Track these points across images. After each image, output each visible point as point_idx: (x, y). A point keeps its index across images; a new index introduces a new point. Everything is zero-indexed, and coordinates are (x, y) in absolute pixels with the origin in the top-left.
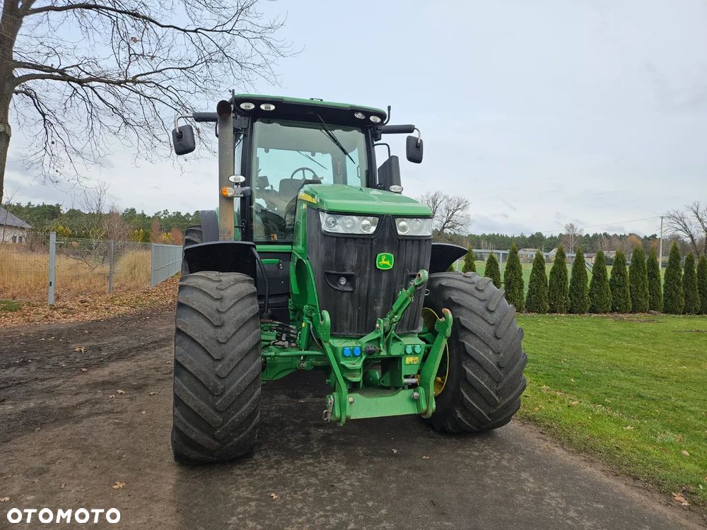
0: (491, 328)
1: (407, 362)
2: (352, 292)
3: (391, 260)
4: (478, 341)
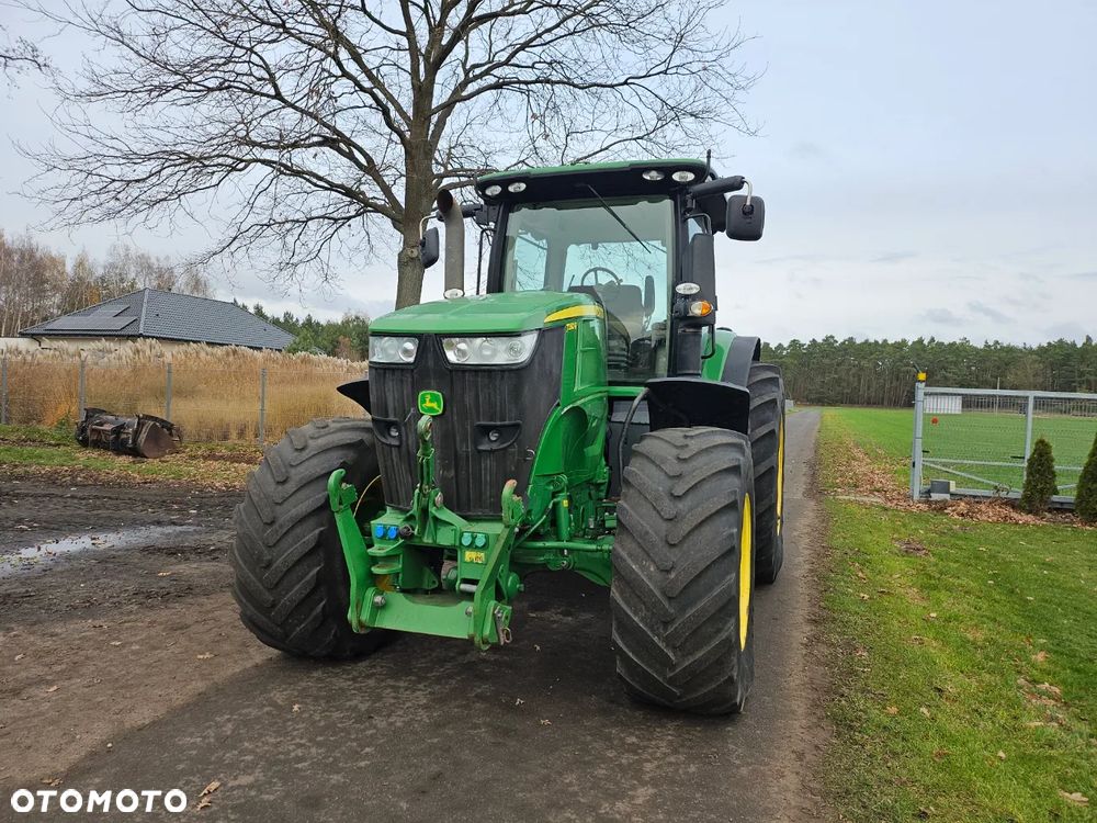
0: (664, 526)
1: (467, 559)
2: (399, 447)
3: (438, 401)
4: (634, 545)
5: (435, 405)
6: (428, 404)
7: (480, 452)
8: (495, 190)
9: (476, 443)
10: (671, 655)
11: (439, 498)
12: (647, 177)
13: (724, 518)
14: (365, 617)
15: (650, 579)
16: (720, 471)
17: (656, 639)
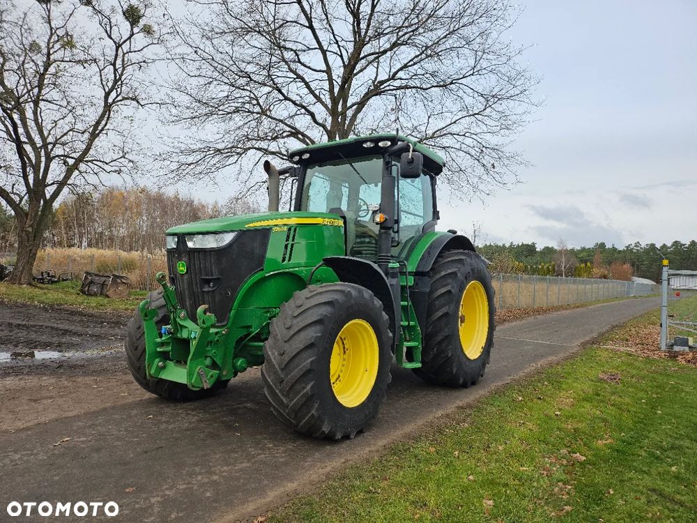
5: (183, 268)
6: (181, 268)
7: (203, 292)
8: (297, 158)
9: (201, 288)
10: (284, 400)
11: (183, 314)
12: (364, 145)
13: (313, 328)
14: (153, 371)
15: (274, 359)
16: (320, 304)
17: (277, 391)
